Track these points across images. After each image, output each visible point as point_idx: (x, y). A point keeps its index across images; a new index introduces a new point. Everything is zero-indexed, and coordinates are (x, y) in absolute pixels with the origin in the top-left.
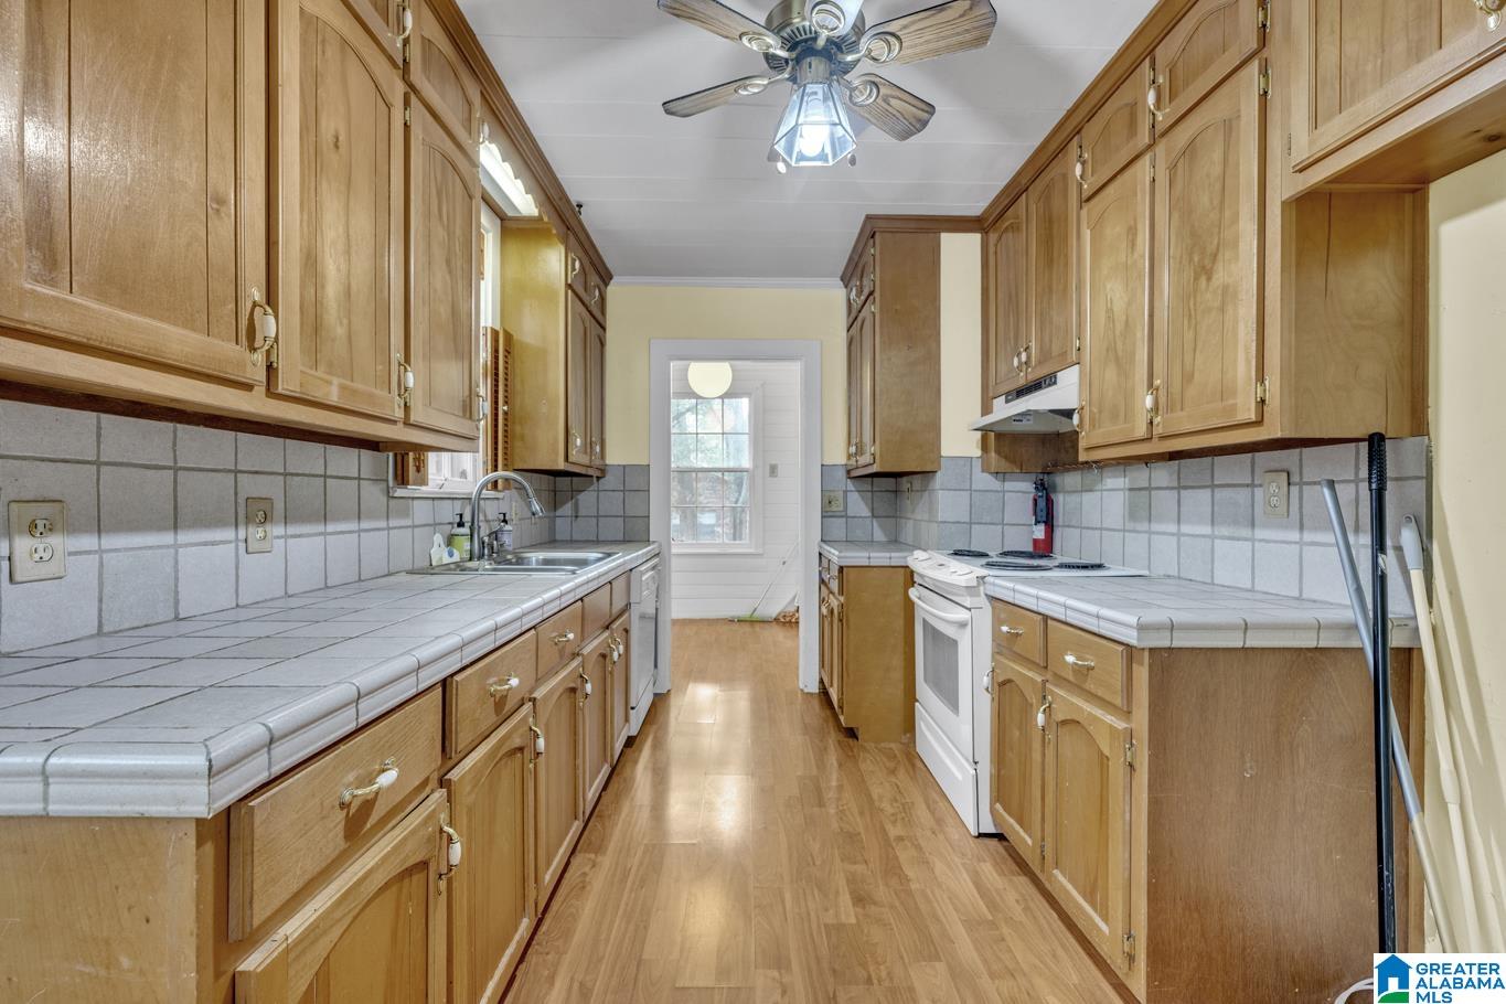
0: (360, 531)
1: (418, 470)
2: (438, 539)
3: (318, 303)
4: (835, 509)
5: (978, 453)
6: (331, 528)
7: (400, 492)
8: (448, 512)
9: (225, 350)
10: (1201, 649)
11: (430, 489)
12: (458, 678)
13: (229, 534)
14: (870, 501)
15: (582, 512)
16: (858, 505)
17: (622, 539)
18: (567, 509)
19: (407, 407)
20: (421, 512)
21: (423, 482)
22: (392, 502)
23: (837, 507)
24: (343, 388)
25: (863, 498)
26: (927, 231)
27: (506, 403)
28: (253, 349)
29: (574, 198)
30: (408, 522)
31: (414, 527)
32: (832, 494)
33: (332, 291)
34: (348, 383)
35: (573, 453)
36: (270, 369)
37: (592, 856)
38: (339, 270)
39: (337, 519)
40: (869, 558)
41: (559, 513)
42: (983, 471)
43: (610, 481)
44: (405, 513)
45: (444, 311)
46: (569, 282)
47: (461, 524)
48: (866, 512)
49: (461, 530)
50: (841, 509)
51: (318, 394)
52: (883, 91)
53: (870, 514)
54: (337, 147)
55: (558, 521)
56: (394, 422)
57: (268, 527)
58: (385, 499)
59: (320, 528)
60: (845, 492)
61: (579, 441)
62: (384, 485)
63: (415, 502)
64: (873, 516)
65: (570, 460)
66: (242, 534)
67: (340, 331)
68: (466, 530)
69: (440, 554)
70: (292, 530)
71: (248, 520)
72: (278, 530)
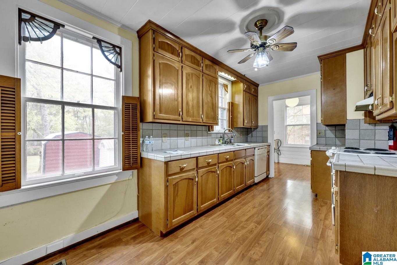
0: (202, 138)
1: (212, 129)
2: (217, 140)
3: (189, 108)
4: (322, 135)
5: (363, 118)
6: (198, 138)
7: (209, 132)
8: (219, 136)
9: (177, 117)
10: (359, 173)
11: (215, 131)
12: (199, 157)
13: (184, 138)
14: (335, 133)
15: (253, 136)
16: (330, 133)
17: (262, 142)
18: (250, 135)
19: (203, 120)
20: (213, 136)
21: (213, 131)
22: (208, 134)
23: (323, 134)
24: (192, 119)
25: (332, 132)
26: (340, 55)
27: (231, 115)
28: (180, 116)
29: (243, 74)
30: (211, 137)
31: (212, 138)
32: (321, 131)
33: (190, 107)
34: (193, 118)
35: (245, 124)
36: (182, 118)
37: (237, 199)
38: (191, 103)
39: (198, 136)
40: (320, 148)
41: (248, 136)
42: (365, 123)
43: (259, 129)
44: (210, 136)
45: (210, 104)
46: (244, 90)
47: (221, 138)
48: (333, 136)
49: (221, 139)
50: (324, 135)
51: (188, 120)
52: (279, 46)
53: (334, 137)
54: (191, 88)
55: (248, 138)
56: (201, 123)
57: (188, 137)
58: (207, 133)
59: (196, 138)
60: (325, 131)
61: (246, 122)
62: (206, 131)
63: (213, 134)
64: (336, 137)
65: (244, 125)
66: (185, 138)
67: (192, 112)
68: (222, 139)
69: (217, 143)
70: (192, 138)
71: (186, 136)
72: (190, 138)
